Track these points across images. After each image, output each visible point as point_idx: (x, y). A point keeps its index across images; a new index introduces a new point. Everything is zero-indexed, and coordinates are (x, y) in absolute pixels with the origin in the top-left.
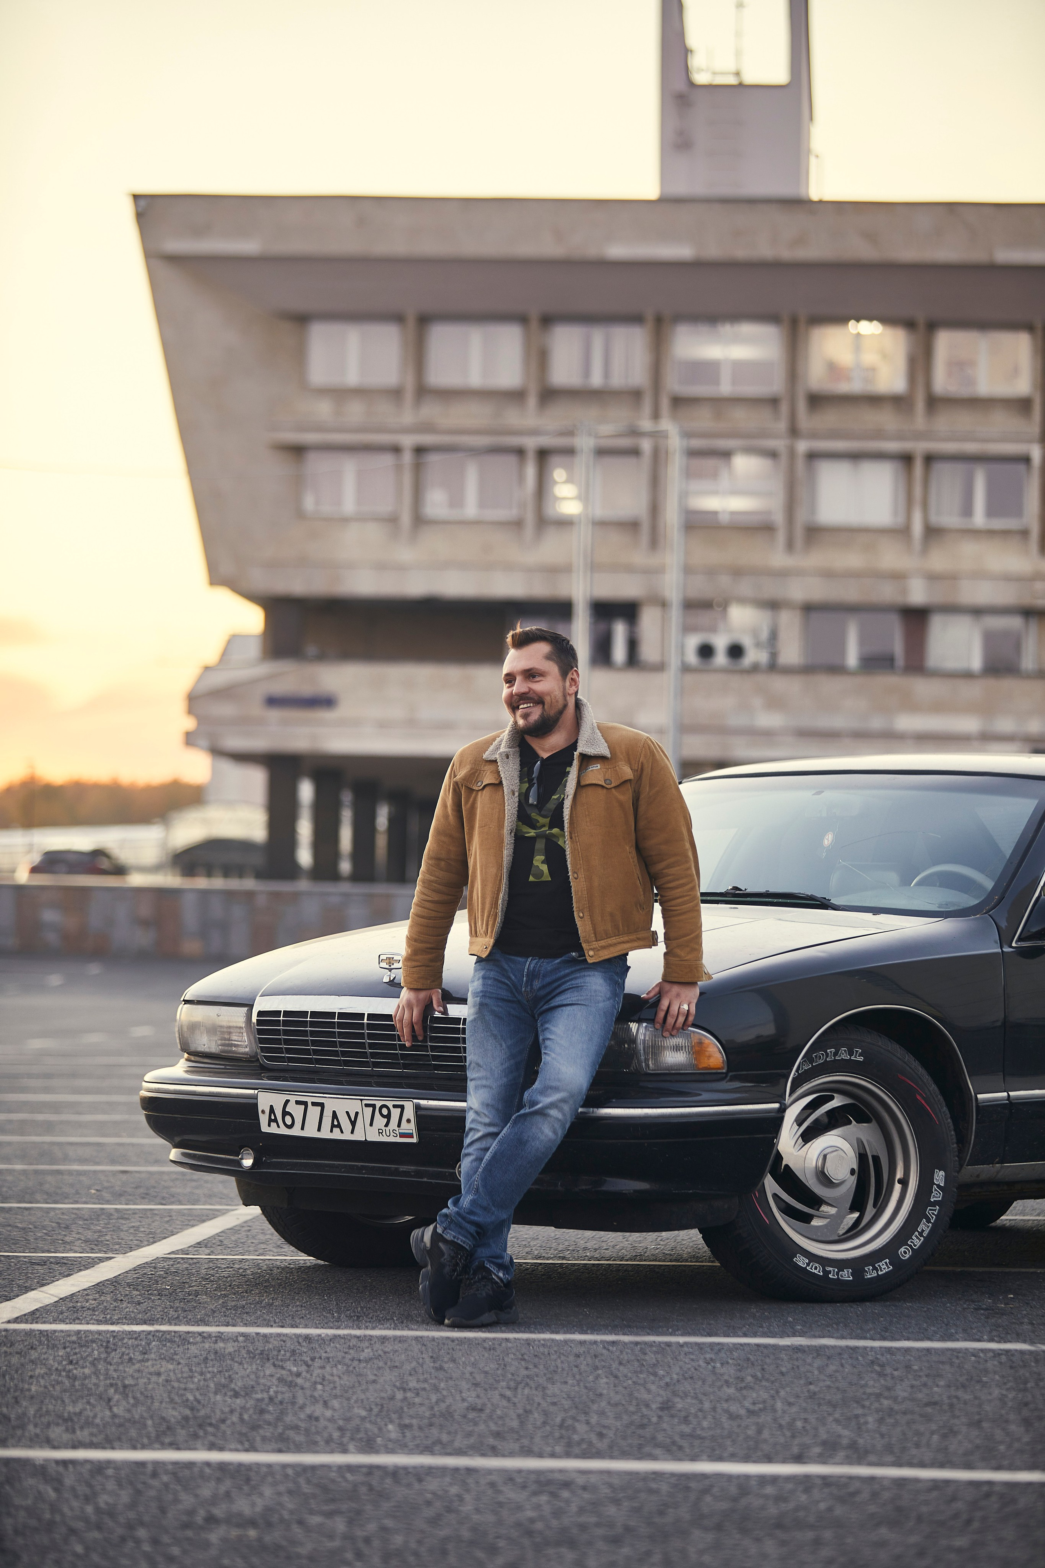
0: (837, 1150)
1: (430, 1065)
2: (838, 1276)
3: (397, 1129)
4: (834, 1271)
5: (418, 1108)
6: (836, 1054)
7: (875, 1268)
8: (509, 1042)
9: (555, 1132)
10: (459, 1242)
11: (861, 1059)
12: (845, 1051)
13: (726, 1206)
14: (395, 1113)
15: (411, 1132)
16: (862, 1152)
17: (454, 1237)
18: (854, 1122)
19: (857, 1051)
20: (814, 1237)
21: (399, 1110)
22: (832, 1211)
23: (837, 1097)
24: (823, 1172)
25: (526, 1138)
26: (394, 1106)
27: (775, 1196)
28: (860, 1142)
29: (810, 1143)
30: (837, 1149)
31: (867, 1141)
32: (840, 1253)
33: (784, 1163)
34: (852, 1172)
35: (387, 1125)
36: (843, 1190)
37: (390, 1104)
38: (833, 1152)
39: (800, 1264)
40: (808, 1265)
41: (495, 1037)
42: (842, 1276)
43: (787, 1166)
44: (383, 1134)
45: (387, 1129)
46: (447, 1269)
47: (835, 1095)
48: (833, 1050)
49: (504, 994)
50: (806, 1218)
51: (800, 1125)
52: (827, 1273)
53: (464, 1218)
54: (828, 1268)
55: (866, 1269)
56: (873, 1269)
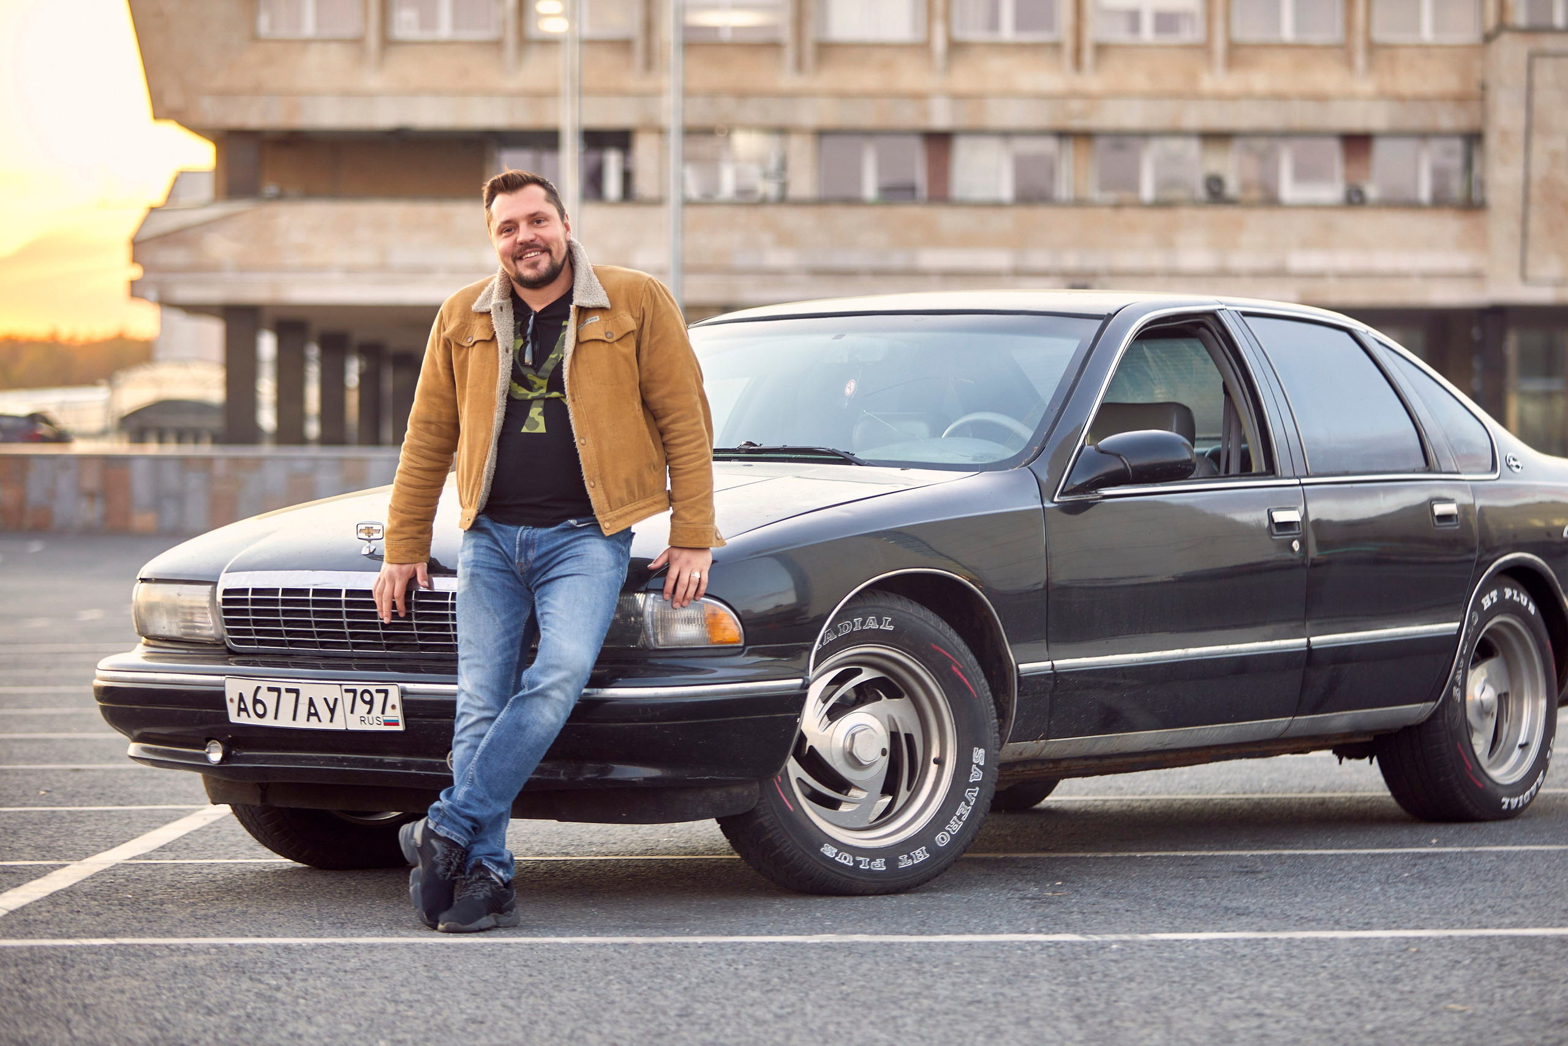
1: (416, 645)
2: (869, 866)
3: (381, 716)
4: (865, 861)
5: (403, 692)
6: (863, 623)
7: (910, 857)
8: (504, 617)
9: (557, 715)
10: (453, 838)
11: (891, 628)
12: (873, 620)
13: (746, 793)
14: (379, 698)
15: (396, 719)
16: (894, 730)
17: (448, 833)
18: (884, 698)
19: (887, 620)
20: (843, 824)
21: (383, 695)
22: (862, 795)
23: (866, 671)
24: (851, 754)
25: (525, 723)
26: (378, 691)
27: (799, 780)
28: (892, 720)
29: (836, 722)
30: (866, 728)
31: (899, 717)
32: (871, 842)
33: (808, 744)
34: (884, 752)
35: (369, 712)
36: (873, 772)
37: (372, 689)
38: (861, 730)
39: (828, 854)
40: (837, 854)
41: (488, 610)
42: (874, 867)
43: (811, 747)
44: (366, 721)
45: (370, 716)
46: (440, 869)
47: (863, 668)
48: (860, 619)
49: (497, 563)
50: (833, 804)
51: (825, 702)
52: (857, 863)
53: (458, 812)
54: (859, 859)
55: (900, 858)
56: (908, 858)
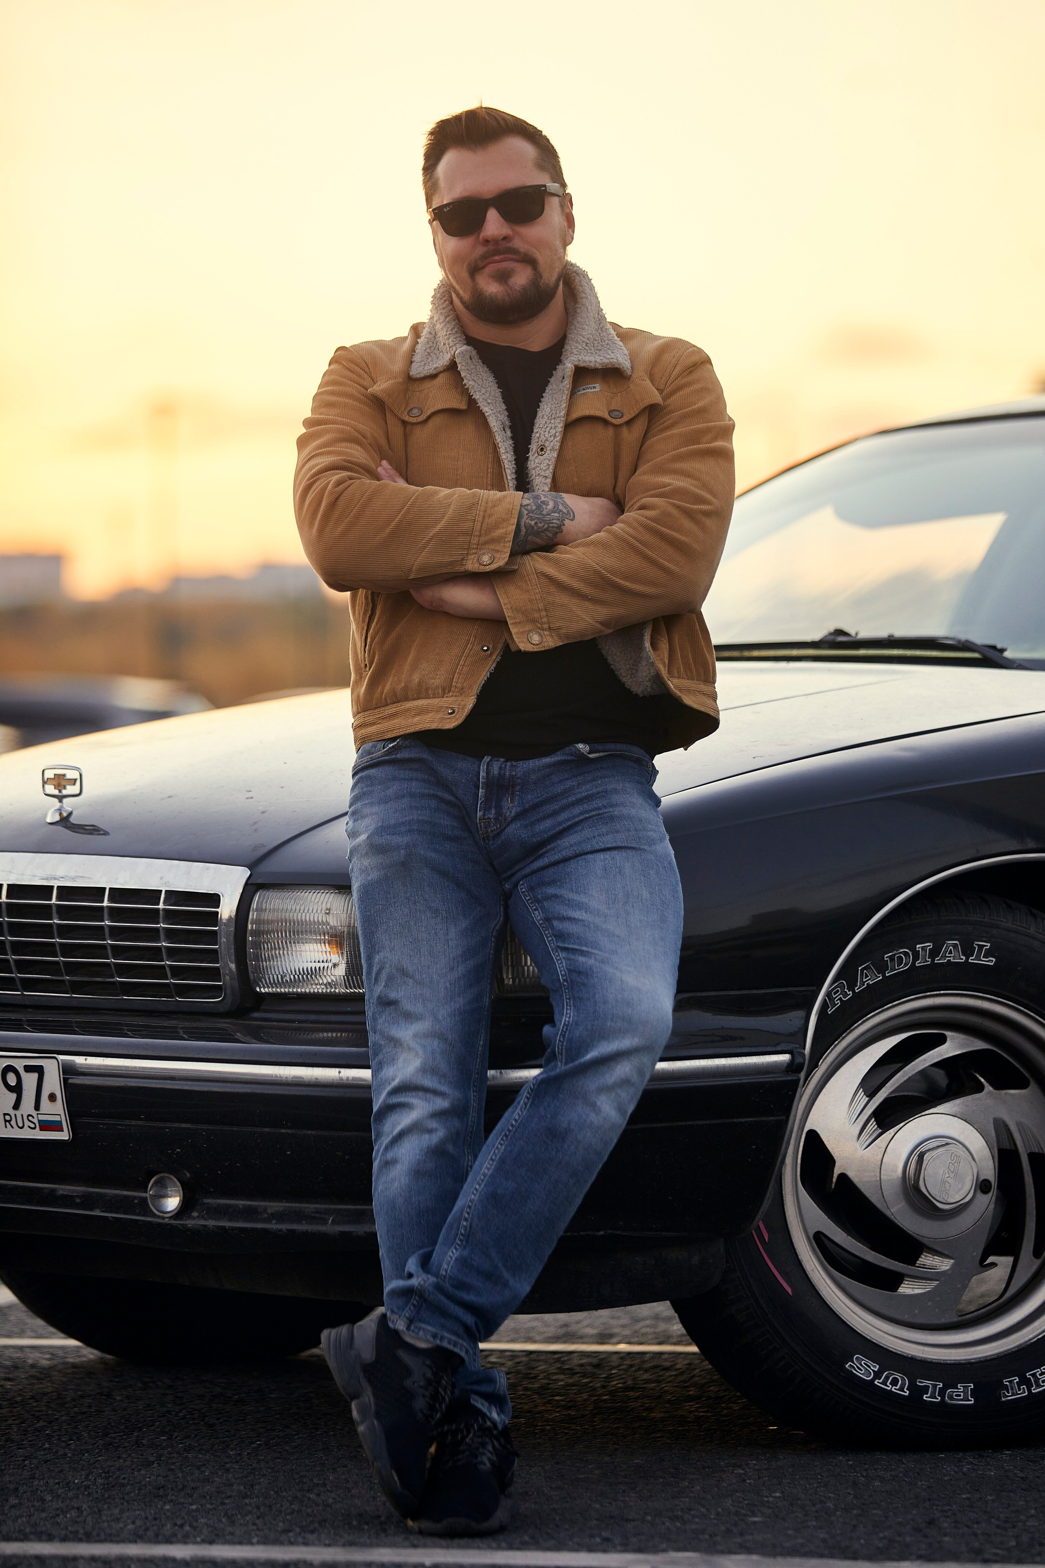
0: (947, 1144)
1: (112, 983)
2: (943, 1397)
3: (34, 1113)
4: (935, 1386)
5: (68, 1071)
6: (934, 953)
7: (1024, 1381)
11: (991, 961)
12: (955, 946)
13: (696, 1260)
14: (30, 1081)
15: (57, 1118)
16: (1006, 1145)
18: (988, 1088)
19: (982, 946)
20: (906, 1318)
21: (35, 1076)
22: (944, 1265)
23: (953, 1038)
24: (916, 1188)
26: (28, 1069)
27: (820, 1241)
28: (1001, 1127)
29: (892, 1131)
30: (946, 1141)
31: (1019, 1125)
32: (953, 1351)
33: (837, 1171)
34: (983, 1186)
35: (16, 1106)
36: (966, 1221)
37: (19, 1065)
38: (938, 1147)
39: (860, 1374)
40: (877, 1375)
42: (951, 1398)
43: (843, 1177)
44: (12, 1122)
45: (18, 1113)
47: (948, 1034)
48: (929, 945)
49: (446, 821)
50: (885, 1281)
51: (871, 1095)
52: (917, 1392)
53: (449, 1296)
54: (921, 1383)
55: (1006, 1382)
56: (1019, 1384)
